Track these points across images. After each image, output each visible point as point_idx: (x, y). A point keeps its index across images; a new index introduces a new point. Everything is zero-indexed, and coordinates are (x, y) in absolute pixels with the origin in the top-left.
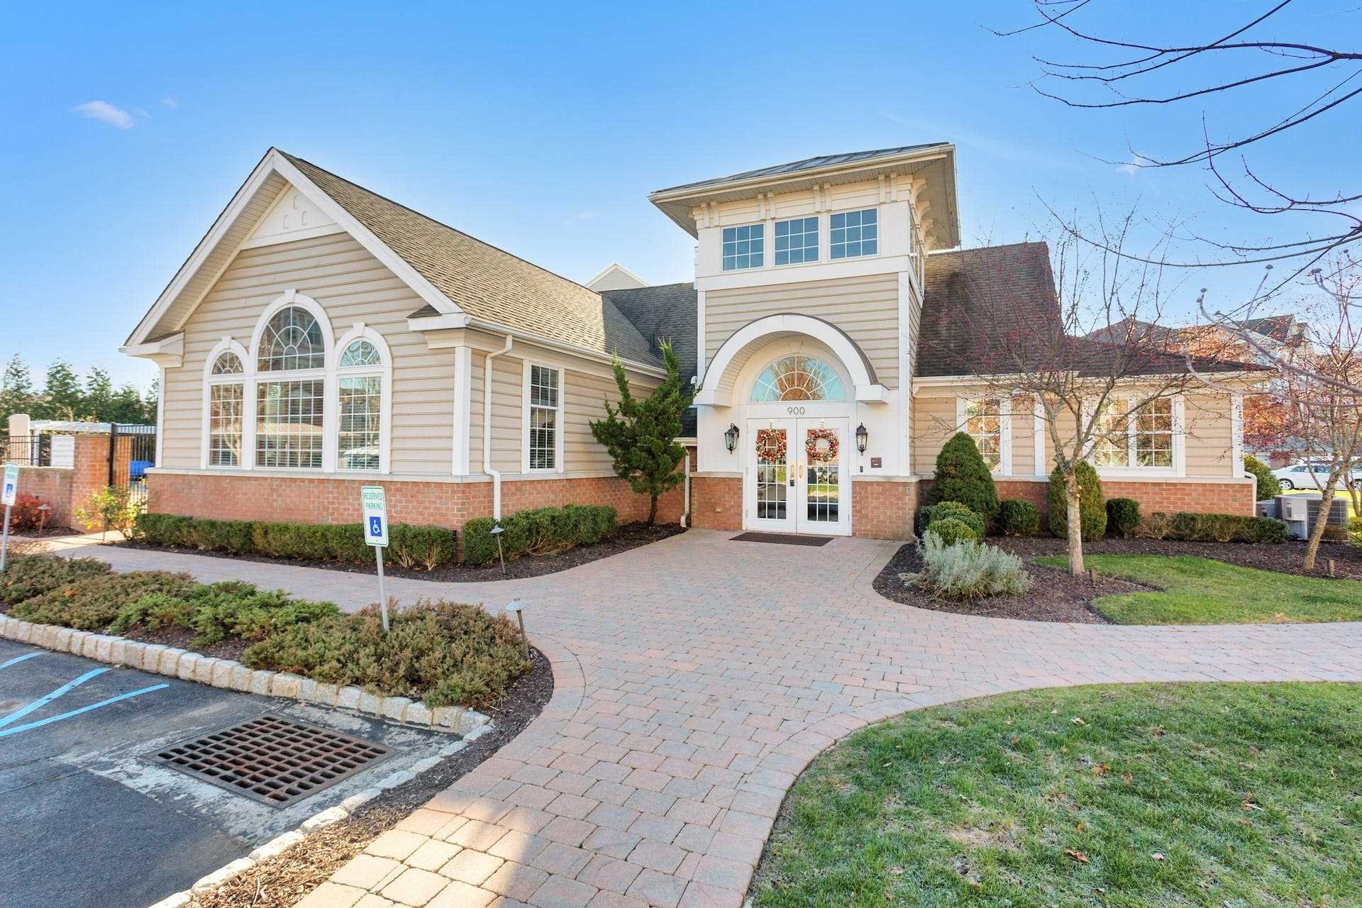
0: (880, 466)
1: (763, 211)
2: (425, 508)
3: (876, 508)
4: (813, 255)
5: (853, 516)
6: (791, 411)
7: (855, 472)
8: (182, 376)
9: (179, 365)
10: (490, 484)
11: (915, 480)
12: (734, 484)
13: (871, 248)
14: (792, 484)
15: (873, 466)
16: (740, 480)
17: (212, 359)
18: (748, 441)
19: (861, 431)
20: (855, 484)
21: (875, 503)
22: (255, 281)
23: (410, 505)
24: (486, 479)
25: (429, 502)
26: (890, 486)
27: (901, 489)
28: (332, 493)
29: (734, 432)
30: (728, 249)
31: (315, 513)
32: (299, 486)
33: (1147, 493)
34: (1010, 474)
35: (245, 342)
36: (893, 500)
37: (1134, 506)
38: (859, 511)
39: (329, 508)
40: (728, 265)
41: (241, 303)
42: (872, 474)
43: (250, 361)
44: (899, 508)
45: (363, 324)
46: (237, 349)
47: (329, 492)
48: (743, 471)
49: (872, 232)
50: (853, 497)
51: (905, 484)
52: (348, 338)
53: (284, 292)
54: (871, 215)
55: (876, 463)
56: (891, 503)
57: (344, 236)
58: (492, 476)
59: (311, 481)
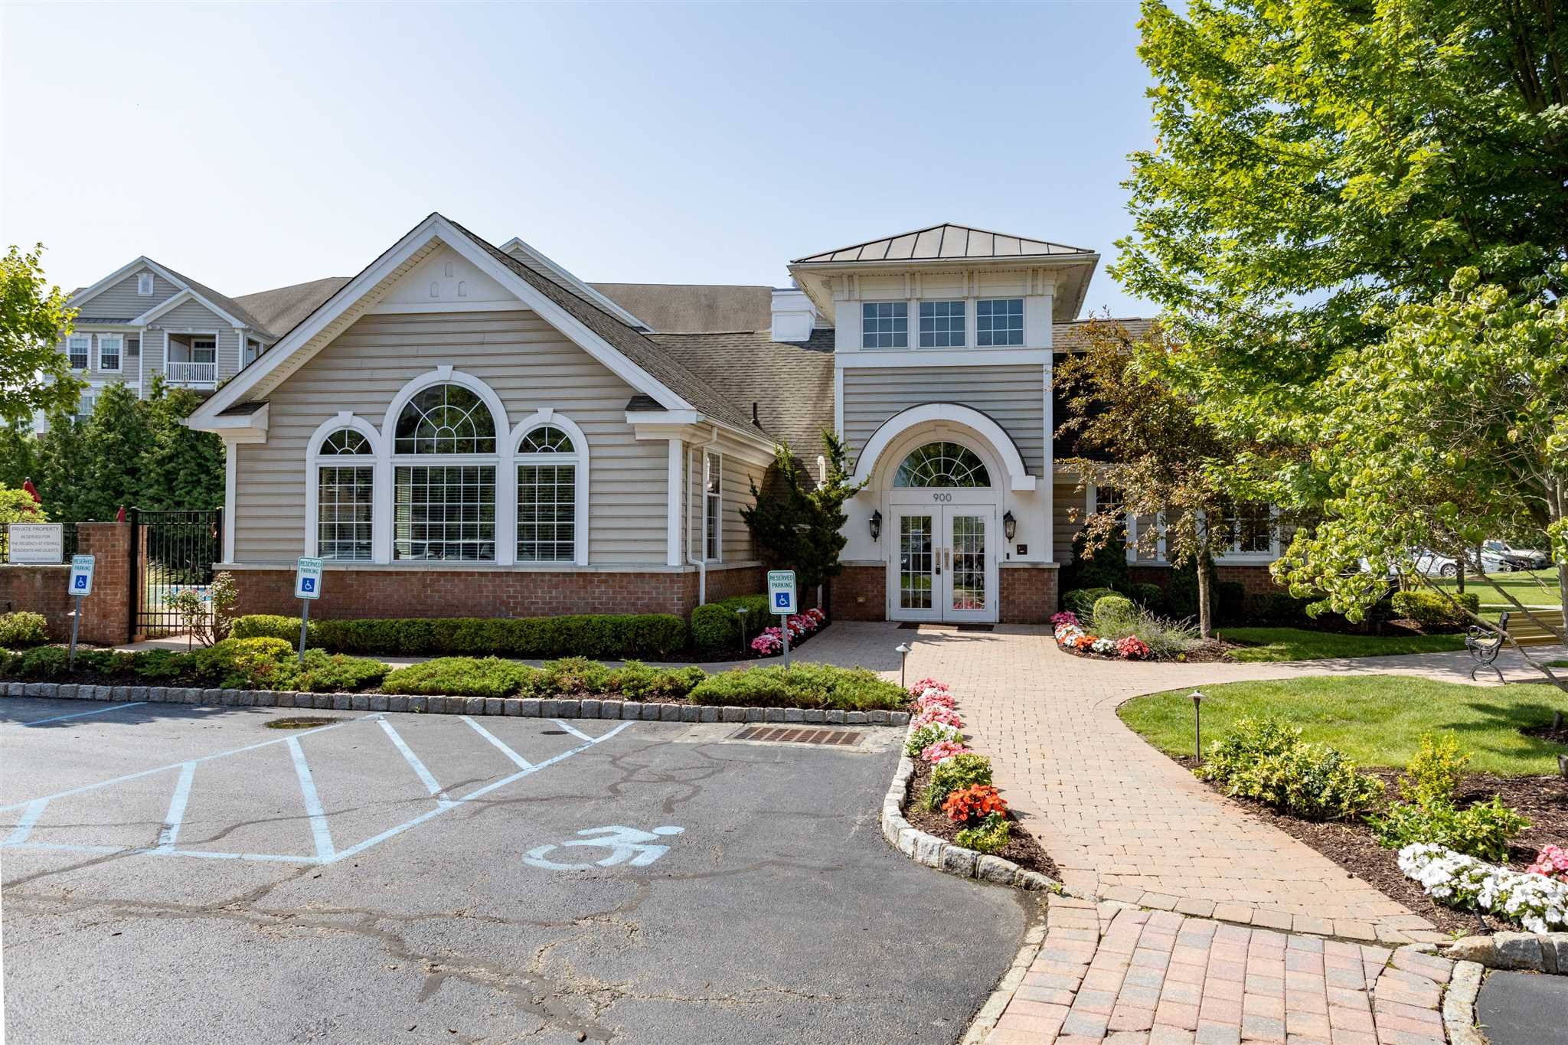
0: (1025, 553)
1: (908, 290)
2: (638, 599)
3: (1023, 593)
4: (959, 341)
5: (1000, 602)
6: (936, 497)
7: (1001, 558)
8: (266, 454)
9: (264, 441)
10: (696, 574)
11: (1058, 566)
12: (878, 572)
13: (1017, 339)
14: (938, 572)
15: (1019, 553)
16: (884, 568)
17: (319, 437)
18: (892, 530)
19: (1008, 518)
20: (1002, 571)
21: (1022, 589)
22: (389, 351)
23: (619, 597)
24: (691, 569)
25: (643, 593)
26: (1036, 570)
27: (1046, 575)
28: (512, 586)
29: (877, 519)
30: (868, 326)
31: (490, 608)
32: (466, 580)
33: (1249, 576)
34: (1135, 560)
35: (376, 420)
36: (1039, 585)
37: (1240, 587)
38: (1007, 597)
39: (509, 603)
40: (869, 342)
41: (366, 374)
42: (1018, 560)
43: (383, 441)
44: (1044, 594)
45: (552, 410)
46: (362, 426)
47: (508, 586)
48: (885, 558)
49: (1018, 322)
50: (1000, 584)
51: (1050, 570)
52: (528, 425)
53: (436, 368)
54: (1017, 305)
55: (1022, 549)
56: (1037, 589)
57: (530, 315)
58: (696, 566)
59: (481, 574)
